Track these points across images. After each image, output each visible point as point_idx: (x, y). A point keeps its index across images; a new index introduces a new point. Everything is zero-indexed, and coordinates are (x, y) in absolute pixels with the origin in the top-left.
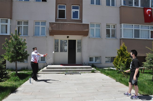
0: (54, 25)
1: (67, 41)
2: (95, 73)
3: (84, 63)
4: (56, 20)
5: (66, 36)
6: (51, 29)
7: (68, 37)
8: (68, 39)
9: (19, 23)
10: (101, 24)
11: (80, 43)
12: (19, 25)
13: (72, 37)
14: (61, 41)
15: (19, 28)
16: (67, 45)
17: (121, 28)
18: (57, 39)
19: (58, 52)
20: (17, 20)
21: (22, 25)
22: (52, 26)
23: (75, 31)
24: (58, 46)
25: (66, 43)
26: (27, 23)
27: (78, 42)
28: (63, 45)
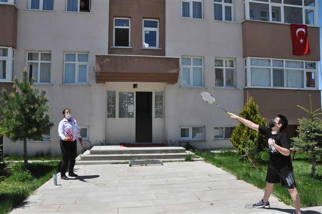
0: (105, 61)
1: (133, 93)
2: (193, 161)
3: (169, 141)
4: (111, 50)
5: (132, 83)
6: (99, 69)
7: (135, 86)
8: (135, 90)
9: (31, 56)
10: (203, 57)
11: (161, 97)
12: (32, 60)
14: (121, 94)
15: (31, 66)
16: (133, 104)
17: (246, 65)
18: (112, 89)
19: (115, 117)
20: (27, 50)
21: (38, 60)
22: (102, 62)
23: (150, 72)
24: (115, 104)
25: (132, 99)
26: (47, 56)
27: (156, 96)
28: (125, 103)
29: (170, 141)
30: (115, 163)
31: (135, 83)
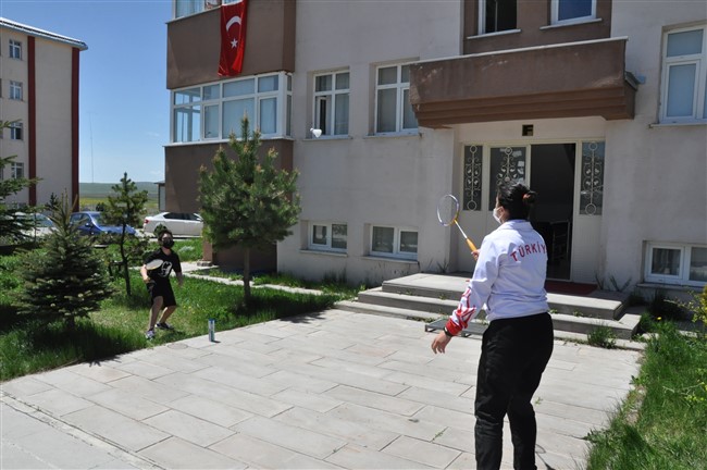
0: (429, 76)
1: (523, 150)
3: (608, 280)
4: (467, 46)
5: (519, 124)
6: (416, 98)
7: (527, 130)
8: (527, 142)
9: (322, 82)
12: (325, 90)
13: (551, 131)
14: (495, 152)
15: (323, 103)
16: (523, 176)
18: (473, 142)
19: (479, 208)
20: (314, 73)
22: (423, 80)
23: (535, 92)
24: (480, 177)
25: (521, 164)
26: (343, 79)
28: (504, 174)
29: (613, 281)
30: (414, 318)
31: (528, 122)
